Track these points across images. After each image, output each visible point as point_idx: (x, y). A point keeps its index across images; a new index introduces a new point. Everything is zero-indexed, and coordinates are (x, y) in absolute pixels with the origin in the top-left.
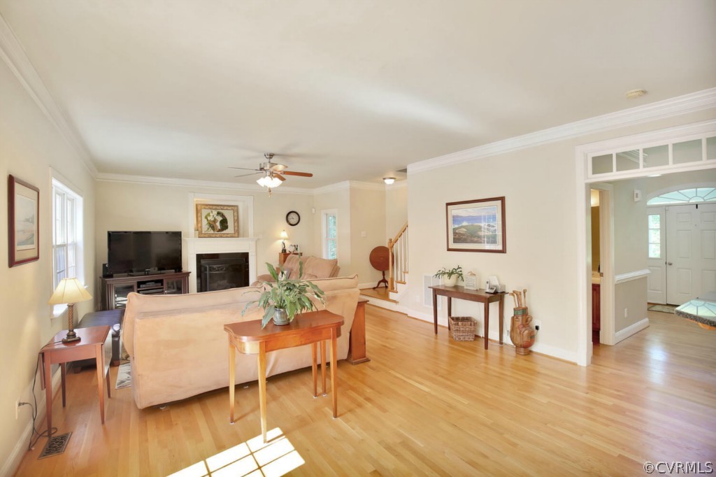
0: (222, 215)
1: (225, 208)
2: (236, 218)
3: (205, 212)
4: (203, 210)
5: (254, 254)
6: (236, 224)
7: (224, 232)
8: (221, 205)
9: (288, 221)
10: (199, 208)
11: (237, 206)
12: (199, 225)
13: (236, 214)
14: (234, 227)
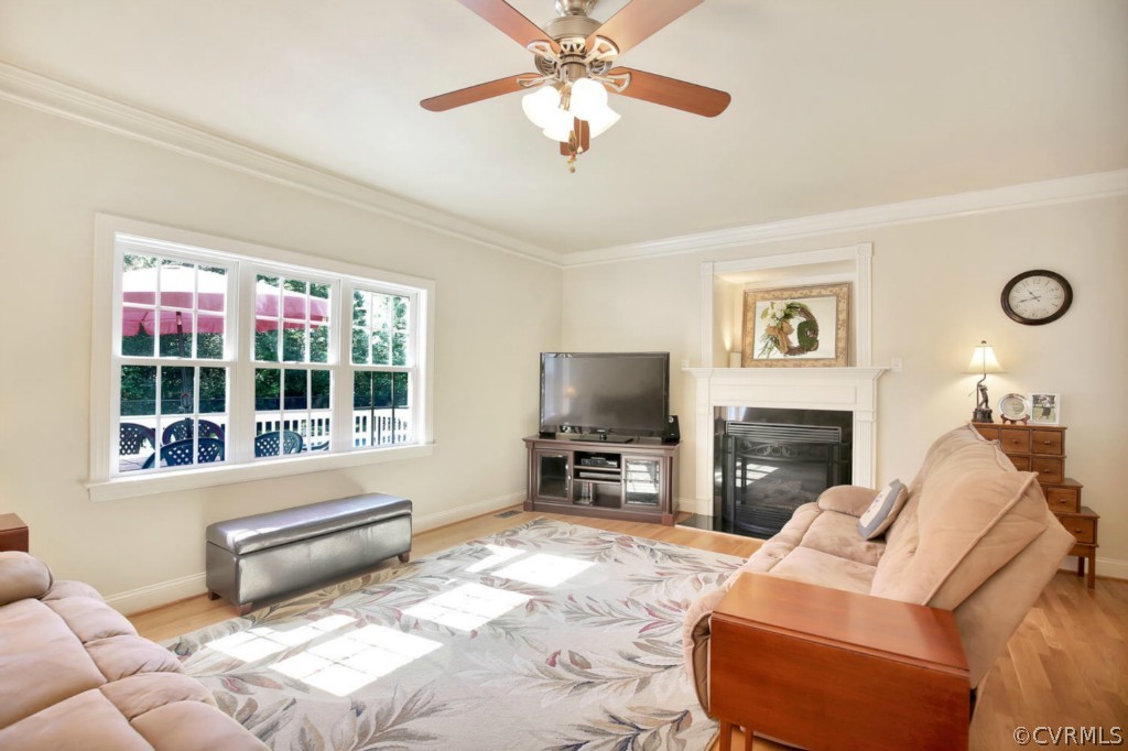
0: (804, 311)
1: (815, 292)
2: (843, 316)
3: (761, 306)
4: (759, 304)
5: (869, 417)
6: (842, 333)
7: (810, 355)
8: (805, 287)
9: (1007, 308)
10: (750, 300)
11: (849, 285)
12: (748, 340)
13: (843, 306)
14: (837, 340)
